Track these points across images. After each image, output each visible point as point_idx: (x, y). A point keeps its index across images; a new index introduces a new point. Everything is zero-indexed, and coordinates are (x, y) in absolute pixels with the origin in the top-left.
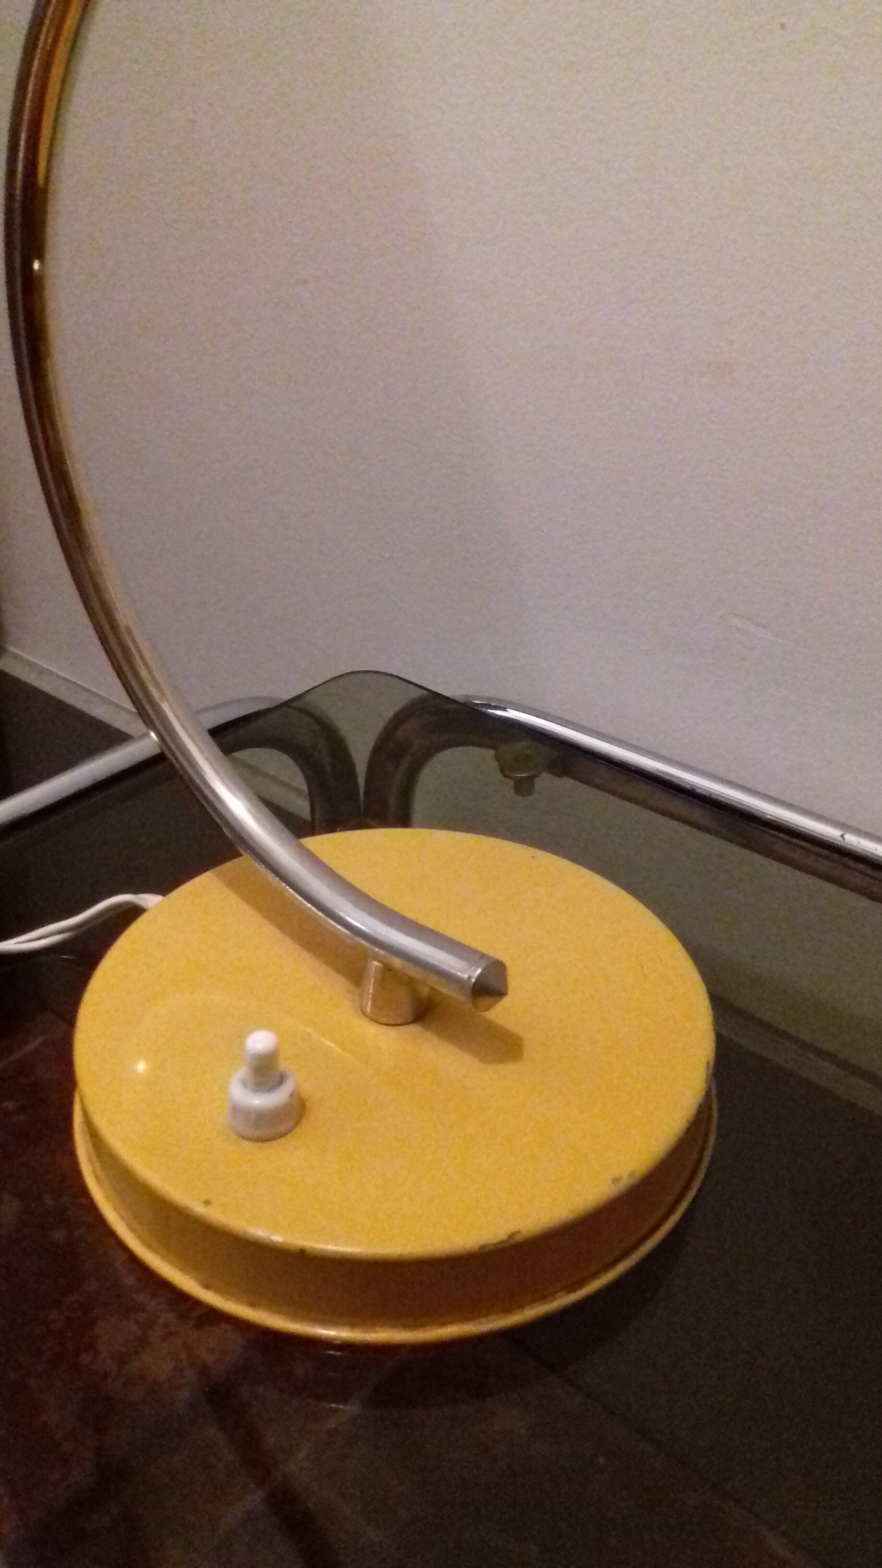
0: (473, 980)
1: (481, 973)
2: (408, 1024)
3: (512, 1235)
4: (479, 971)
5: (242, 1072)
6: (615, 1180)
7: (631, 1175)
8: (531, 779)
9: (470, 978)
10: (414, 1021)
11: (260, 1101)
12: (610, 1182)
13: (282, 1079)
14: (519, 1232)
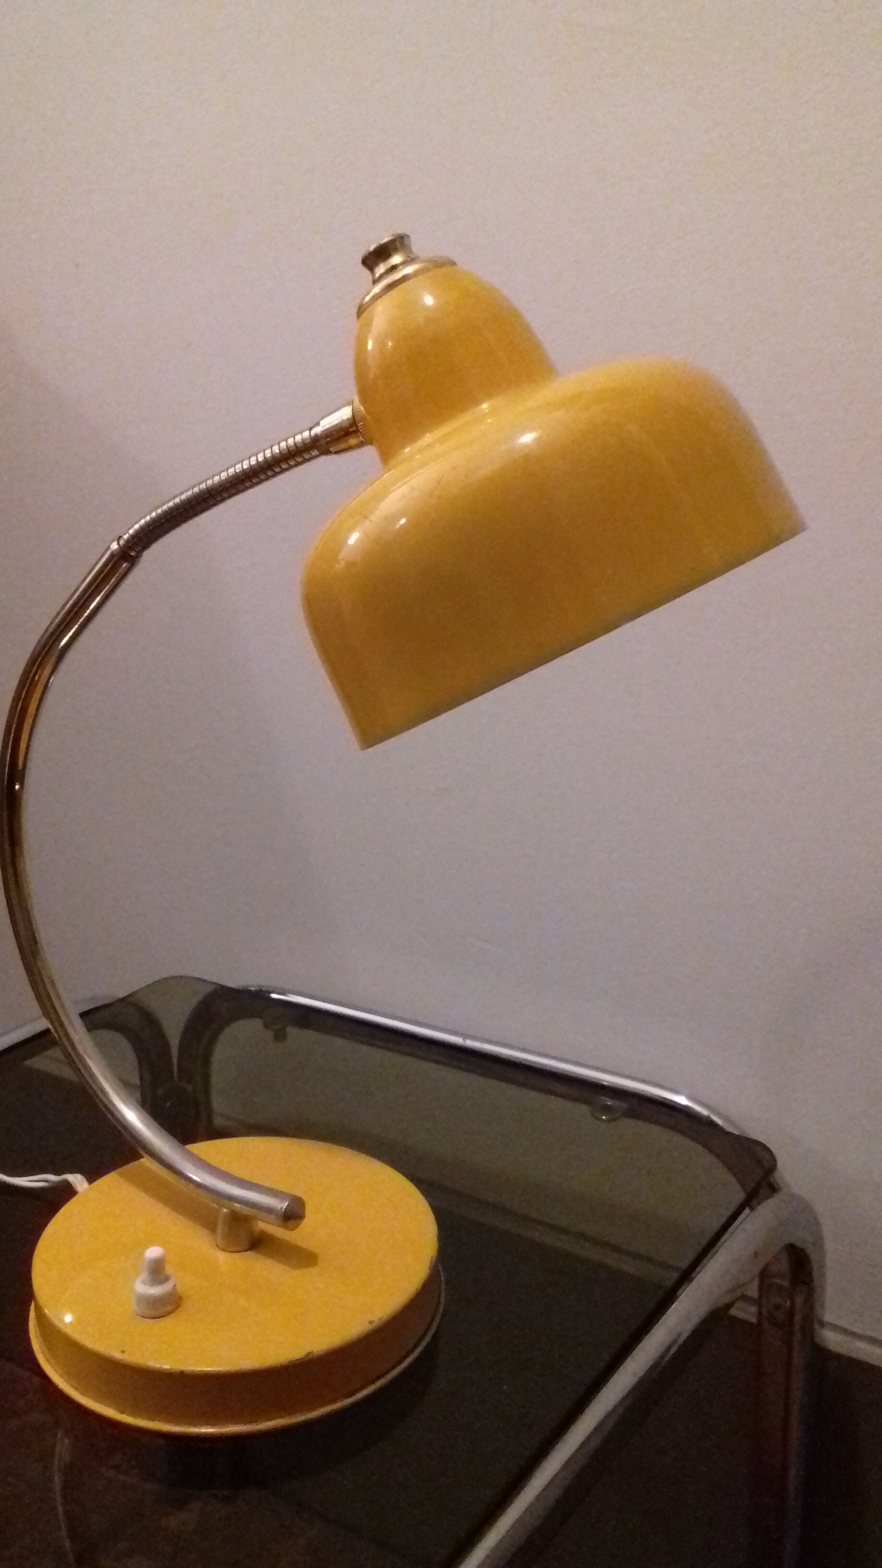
0: (284, 1210)
1: (288, 1204)
2: (247, 1251)
3: (308, 1354)
4: (287, 1204)
5: (144, 1275)
6: (370, 1322)
7: (380, 1319)
8: (284, 1028)
9: (282, 1208)
10: (250, 1249)
11: (155, 1291)
12: (367, 1323)
13: (167, 1279)
14: (312, 1352)
